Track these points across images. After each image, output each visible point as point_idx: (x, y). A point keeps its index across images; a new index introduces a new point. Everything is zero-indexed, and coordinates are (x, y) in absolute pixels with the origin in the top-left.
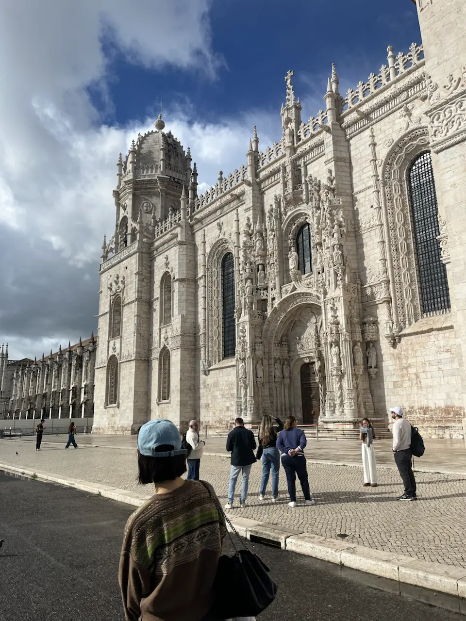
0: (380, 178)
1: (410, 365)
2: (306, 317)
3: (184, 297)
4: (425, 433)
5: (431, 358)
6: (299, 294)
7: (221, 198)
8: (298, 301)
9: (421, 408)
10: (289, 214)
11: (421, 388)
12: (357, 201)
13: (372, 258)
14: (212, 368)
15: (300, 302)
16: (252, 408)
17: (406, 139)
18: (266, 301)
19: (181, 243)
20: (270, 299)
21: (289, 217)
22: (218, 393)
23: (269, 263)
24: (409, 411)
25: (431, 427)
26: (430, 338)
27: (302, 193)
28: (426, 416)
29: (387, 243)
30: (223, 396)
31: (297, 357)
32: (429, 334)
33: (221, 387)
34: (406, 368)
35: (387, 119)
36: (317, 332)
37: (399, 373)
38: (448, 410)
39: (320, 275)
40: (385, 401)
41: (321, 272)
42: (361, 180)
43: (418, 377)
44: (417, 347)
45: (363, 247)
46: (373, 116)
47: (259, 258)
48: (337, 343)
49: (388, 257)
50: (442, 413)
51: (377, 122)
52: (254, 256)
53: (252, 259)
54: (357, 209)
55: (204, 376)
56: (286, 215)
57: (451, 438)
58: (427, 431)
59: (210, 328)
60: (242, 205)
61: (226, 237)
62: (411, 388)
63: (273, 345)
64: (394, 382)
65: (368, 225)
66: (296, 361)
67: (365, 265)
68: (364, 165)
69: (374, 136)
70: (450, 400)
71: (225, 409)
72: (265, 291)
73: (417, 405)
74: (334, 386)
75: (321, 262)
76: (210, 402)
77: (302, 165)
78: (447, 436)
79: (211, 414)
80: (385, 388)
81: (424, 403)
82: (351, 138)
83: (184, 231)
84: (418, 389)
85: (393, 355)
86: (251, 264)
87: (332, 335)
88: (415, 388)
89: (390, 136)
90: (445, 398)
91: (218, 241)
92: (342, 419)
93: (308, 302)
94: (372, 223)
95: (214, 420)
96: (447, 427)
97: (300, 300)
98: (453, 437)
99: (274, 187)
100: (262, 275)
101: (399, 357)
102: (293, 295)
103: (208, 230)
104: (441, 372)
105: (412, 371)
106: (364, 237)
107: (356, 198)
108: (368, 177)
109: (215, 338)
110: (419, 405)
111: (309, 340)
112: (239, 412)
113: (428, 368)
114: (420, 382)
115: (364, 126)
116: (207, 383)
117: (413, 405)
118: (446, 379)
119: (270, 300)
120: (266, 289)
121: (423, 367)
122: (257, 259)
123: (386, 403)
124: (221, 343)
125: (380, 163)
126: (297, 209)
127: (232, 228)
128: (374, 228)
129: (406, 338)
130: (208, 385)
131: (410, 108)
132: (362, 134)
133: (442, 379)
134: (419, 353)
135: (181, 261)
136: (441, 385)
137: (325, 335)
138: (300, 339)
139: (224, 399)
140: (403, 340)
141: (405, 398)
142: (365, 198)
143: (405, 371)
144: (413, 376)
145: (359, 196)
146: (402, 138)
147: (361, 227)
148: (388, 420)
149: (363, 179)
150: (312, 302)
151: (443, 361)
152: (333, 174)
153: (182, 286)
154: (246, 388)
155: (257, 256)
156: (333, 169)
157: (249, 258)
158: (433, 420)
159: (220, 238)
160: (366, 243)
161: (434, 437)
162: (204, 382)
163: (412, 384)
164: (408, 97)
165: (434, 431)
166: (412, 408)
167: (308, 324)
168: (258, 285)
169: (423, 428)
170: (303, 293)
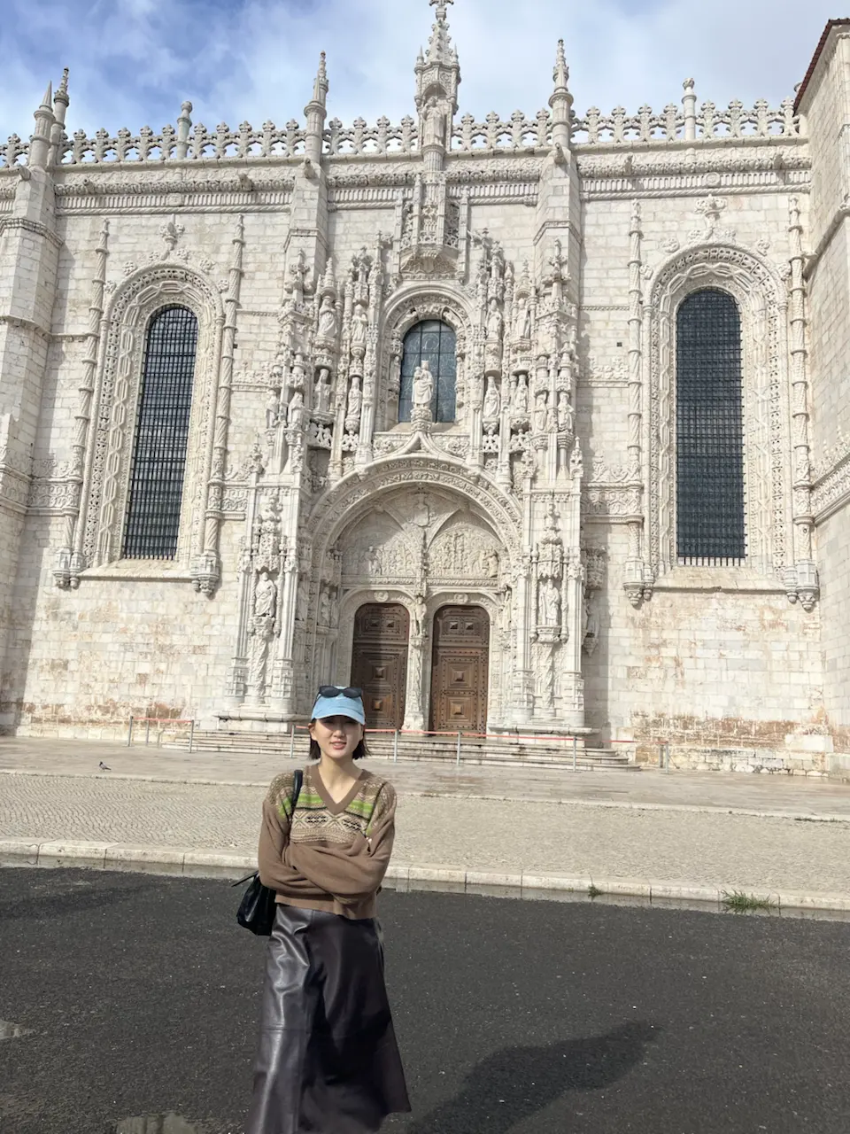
0: (646, 299)
1: (665, 641)
2: (402, 511)
3: (20, 372)
4: (685, 759)
5: (708, 636)
6: (427, 461)
7: (184, 166)
8: (415, 474)
9: (679, 718)
10: (407, 284)
11: (683, 683)
12: (589, 322)
13: (607, 436)
14: (87, 573)
15: (418, 477)
16: (289, 688)
17: (701, 253)
18: (327, 452)
19: (28, 226)
20: (340, 453)
21: (408, 291)
22: (107, 638)
23: (344, 373)
24: (654, 721)
25: (698, 751)
26: (709, 604)
27: (457, 257)
28: (687, 731)
29: (645, 420)
30: (127, 647)
31: (360, 588)
32: (709, 595)
33: (122, 626)
34: (657, 647)
35: (669, 202)
36: (425, 546)
37: (642, 652)
38: (729, 725)
39: (485, 438)
40: (606, 700)
41: (490, 432)
42: (601, 287)
43: (678, 664)
44: (682, 613)
45: (590, 412)
46: (646, 183)
47: (325, 352)
48: (557, 581)
49: (645, 445)
50: (717, 729)
51: (649, 197)
52: (312, 345)
53: (307, 349)
54: (587, 337)
55: (55, 590)
56: (399, 283)
57: (732, 770)
58: (690, 757)
59: (96, 474)
60: (260, 211)
61: (194, 265)
62: (664, 682)
63: (323, 552)
64: (629, 668)
65: (607, 376)
66: (353, 596)
67: (592, 446)
68: (611, 263)
69: (639, 220)
70: (734, 708)
71: (132, 679)
72: (327, 430)
73: (670, 711)
74: (534, 663)
75: (494, 413)
76: (71, 656)
77: (464, 200)
78: (726, 767)
79: (71, 687)
80: (610, 675)
81: (686, 710)
82: (589, 200)
83: (40, 199)
84: (677, 684)
85: (633, 619)
86: (305, 358)
87: (555, 564)
88: (670, 685)
89: (673, 234)
90: (726, 704)
91: (158, 267)
92: (556, 728)
93: (440, 482)
94: (617, 375)
95: (85, 702)
96: (727, 753)
97: (420, 473)
98: (737, 770)
99: (370, 214)
100: (326, 393)
101: (644, 625)
102: (411, 460)
103: (120, 228)
104: (723, 661)
105: (669, 652)
106: (597, 393)
107: (588, 316)
108: (619, 288)
109: (105, 501)
110: (676, 713)
111: (398, 558)
112: (241, 693)
113: (699, 652)
114: (682, 674)
115: (622, 191)
116: (62, 610)
117: (665, 711)
118: (731, 673)
119: (336, 454)
120: (330, 426)
121: (690, 649)
122: (318, 352)
123: (609, 703)
124: (123, 517)
125: (648, 274)
126: (432, 283)
127: (217, 251)
128: (619, 385)
129: (663, 594)
130: (69, 613)
131: (719, 205)
132: (613, 204)
133: (724, 673)
134: (684, 625)
135: (24, 274)
136: (721, 682)
137: (526, 560)
138: (374, 552)
139: (129, 656)
140: (657, 598)
141: (648, 699)
142: (607, 324)
143: (654, 652)
144: (672, 664)
145: (594, 316)
146: (695, 250)
147: (591, 372)
148: (610, 733)
149: (607, 288)
150: (450, 485)
151: (728, 644)
152: (565, 254)
153: (17, 341)
154: (268, 639)
155: (321, 347)
156: (565, 243)
157: (300, 344)
158: (699, 739)
159: (170, 261)
160: (599, 407)
161: (701, 767)
162: (54, 607)
163: (666, 676)
164: (719, 186)
165: (703, 758)
166: (661, 716)
167: (403, 526)
168: (316, 412)
169: (682, 751)
170: (438, 463)
